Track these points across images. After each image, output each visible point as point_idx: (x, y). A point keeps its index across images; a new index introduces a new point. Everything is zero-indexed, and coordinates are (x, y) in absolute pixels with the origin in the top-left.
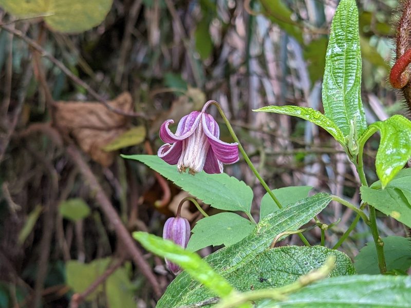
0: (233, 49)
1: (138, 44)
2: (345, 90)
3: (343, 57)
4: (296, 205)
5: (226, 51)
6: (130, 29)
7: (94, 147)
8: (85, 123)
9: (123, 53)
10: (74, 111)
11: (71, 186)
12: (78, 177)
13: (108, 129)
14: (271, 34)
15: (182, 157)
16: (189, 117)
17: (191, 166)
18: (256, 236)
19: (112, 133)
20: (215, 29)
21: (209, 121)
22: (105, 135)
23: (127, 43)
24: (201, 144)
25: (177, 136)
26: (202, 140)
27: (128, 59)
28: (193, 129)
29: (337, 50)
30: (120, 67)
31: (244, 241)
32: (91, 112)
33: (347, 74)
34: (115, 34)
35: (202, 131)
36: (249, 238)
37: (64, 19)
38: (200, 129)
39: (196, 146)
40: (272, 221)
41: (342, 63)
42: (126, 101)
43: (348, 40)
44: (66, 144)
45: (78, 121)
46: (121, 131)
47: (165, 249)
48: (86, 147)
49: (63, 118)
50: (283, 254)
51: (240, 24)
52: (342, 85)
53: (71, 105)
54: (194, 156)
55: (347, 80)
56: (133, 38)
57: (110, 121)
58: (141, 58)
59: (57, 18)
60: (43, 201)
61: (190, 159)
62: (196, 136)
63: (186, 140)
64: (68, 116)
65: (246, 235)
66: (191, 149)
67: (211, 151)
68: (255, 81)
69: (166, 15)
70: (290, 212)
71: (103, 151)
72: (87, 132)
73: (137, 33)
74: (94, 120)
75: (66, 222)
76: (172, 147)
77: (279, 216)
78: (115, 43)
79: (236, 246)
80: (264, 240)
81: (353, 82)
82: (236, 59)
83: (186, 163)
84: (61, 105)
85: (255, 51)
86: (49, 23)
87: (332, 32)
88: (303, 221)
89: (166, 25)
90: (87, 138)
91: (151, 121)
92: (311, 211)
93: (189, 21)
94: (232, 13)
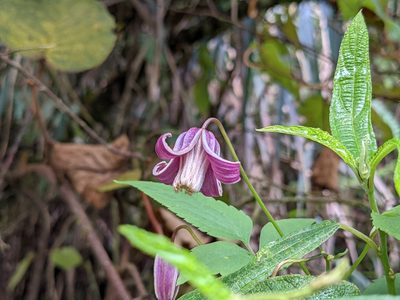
0: (231, 107)
1: (138, 99)
2: (354, 115)
3: (353, 81)
4: (300, 232)
5: (223, 109)
6: (131, 83)
7: (88, 189)
8: (81, 165)
9: (122, 106)
10: (71, 153)
11: (64, 235)
12: (73, 227)
13: (104, 171)
14: (266, 96)
15: (178, 175)
16: (188, 133)
17: (188, 184)
18: (256, 264)
19: (107, 176)
20: (213, 89)
21: (209, 138)
22: (100, 177)
23: (127, 97)
24: (200, 162)
25: (176, 151)
26: (201, 157)
27: (128, 113)
28: (191, 145)
29: (346, 73)
30: (119, 120)
31: (243, 270)
32: (88, 154)
33: (356, 98)
34: (116, 88)
35: (202, 148)
36: (248, 267)
37: (66, 57)
38: (199, 146)
39: (195, 164)
40: (273, 249)
41: (351, 87)
42: (123, 145)
43: (357, 64)
44: (59, 183)
45: (73, 162)
46: (116, 174)
47: (157, 246)
48: (80, 188)
49: (59, 159)
50: (286, 283)
51: (237, 84)
52: (351, 109)
53: (68, 147)
54: (192, 174)
55: (356, 104)
56: (134, 92)
57: (105, 163)
58: (140, 111)
59: (58, 56)
60: (36, 249)
61: (188, 177)
62: (195, 153)
63: (184, 156)
64: (64, 157)
65: (245, 265)
66: (189, 166)
67: (210, 170)
68: (250, 138)
69: (166, 73)
70: (294, 239)
71: (97, 192)
72: (82, 174)
73: (137, 88)
74: (90, 162)
75: (58, 271)
76: (168, 165)
77: (281, 244)
78: (115, 96)
79: (234, 275)
80: (266, 268)
81: (362, 106)
82: (232, 117)
83: (183, 180)
84: (58, 146)
85: (250, 109)
86: (50, 61)
87: (341, 55)
88: (307, 249)
89: (166, 83)
90: (82, 180)
91: (147, 163)
92: (317, 239)
93: (188, 79)
94: (230, 74)
